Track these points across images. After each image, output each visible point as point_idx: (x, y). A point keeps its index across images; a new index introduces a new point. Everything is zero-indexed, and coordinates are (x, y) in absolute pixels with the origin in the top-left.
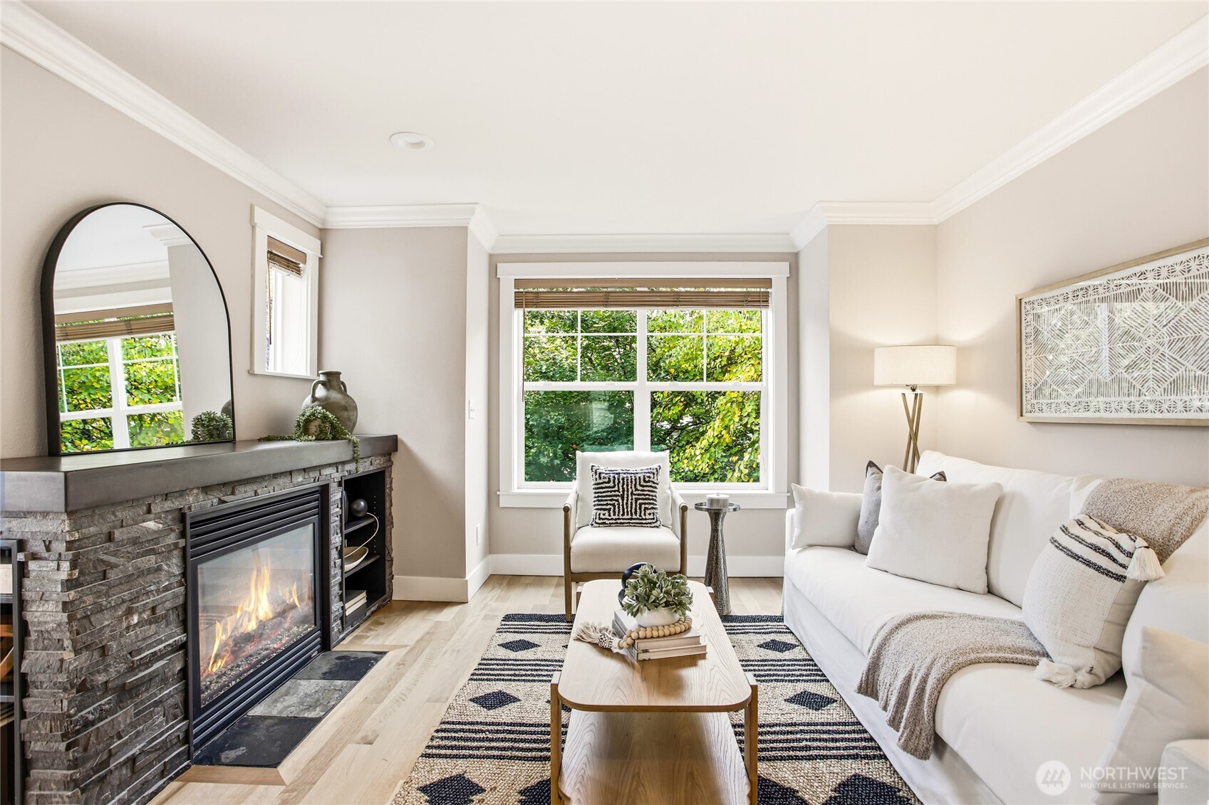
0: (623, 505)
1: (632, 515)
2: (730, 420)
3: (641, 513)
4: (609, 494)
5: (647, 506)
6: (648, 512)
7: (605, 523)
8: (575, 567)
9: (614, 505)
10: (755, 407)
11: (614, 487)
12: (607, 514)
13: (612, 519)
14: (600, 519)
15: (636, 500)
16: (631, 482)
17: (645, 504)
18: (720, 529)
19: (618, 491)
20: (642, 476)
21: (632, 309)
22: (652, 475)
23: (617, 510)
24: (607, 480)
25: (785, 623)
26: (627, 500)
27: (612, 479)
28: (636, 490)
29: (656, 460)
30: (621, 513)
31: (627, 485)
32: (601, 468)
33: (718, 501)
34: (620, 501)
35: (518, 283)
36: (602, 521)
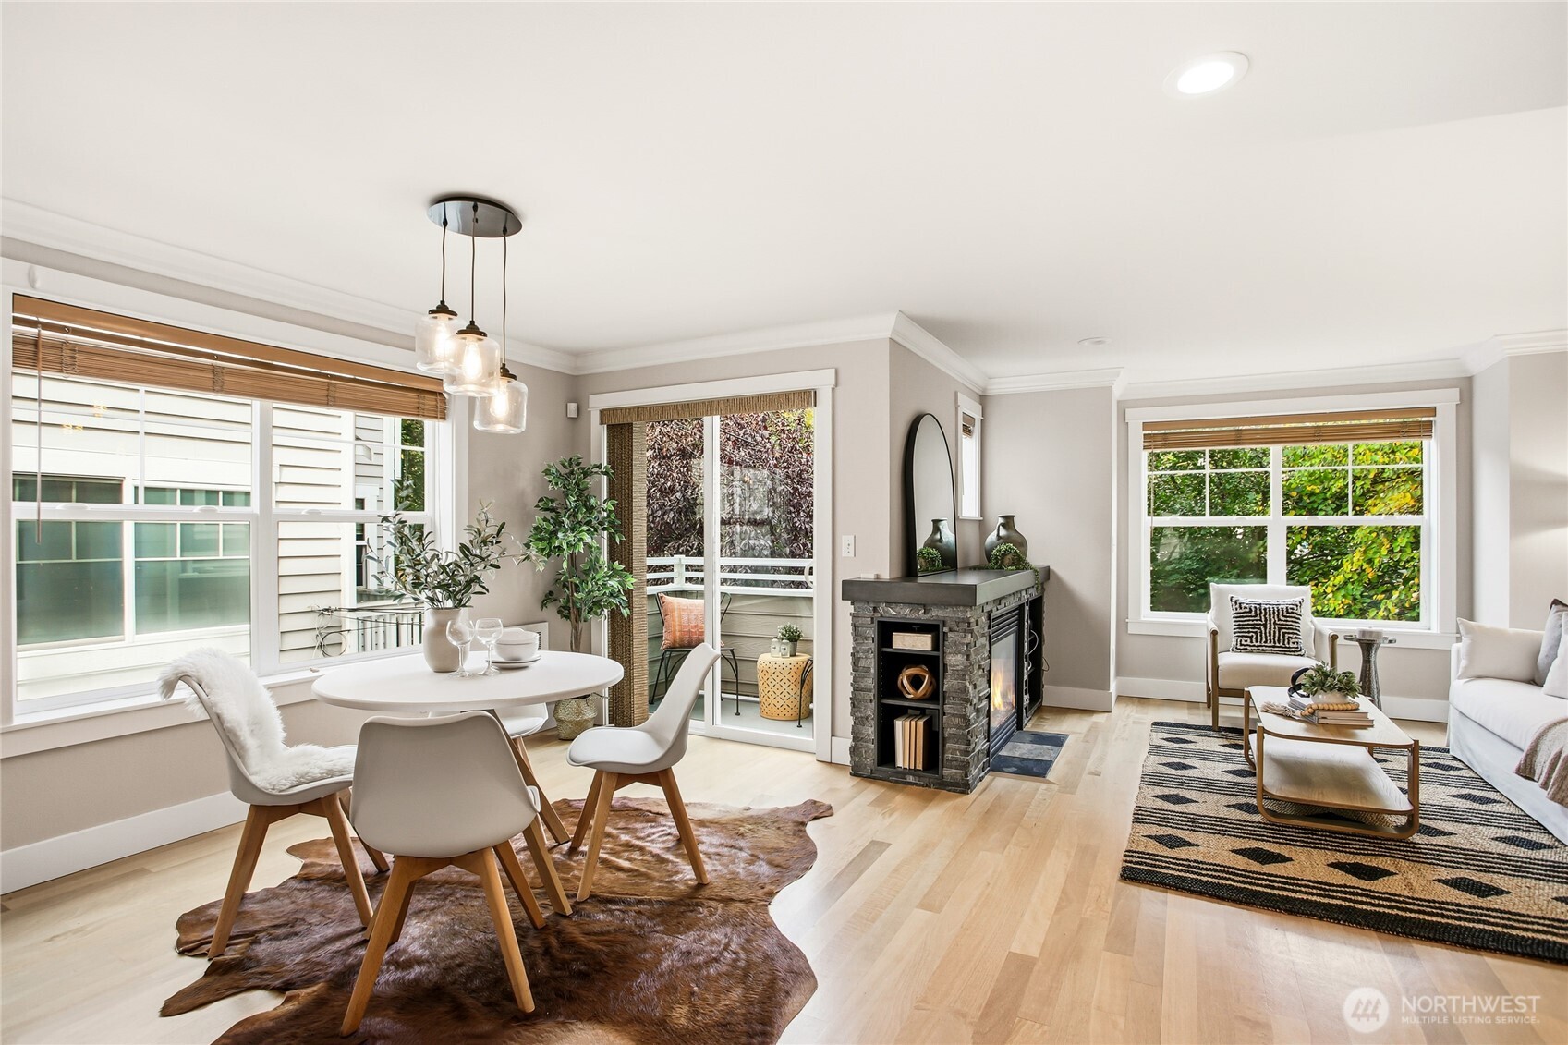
0: (1265, 633)
1: (1275, 642)
2: (1375, 553)
3: (1284, 641)
4: (1251, 622)
5: (1291, 635)
6: (1292, 641)
7: (1246, 649)
8: (1222, 683)
9: (1256, 633)
10: (1412, 540)
11: (1256, 616)
12: (1249, 640)
13: (1254, 646)
14: (1241, 645)
15: (1280, 629)
16: (1274, 613)
17: (1289, 633)
18: (1372, 659)
19: (1261, 620)
20: (1284, 607)
21: (1264, 446)
22: (1295, 607)
23: (1259, 637)
24: (1248, 610)
25: (1451, 753)
26: (1270, 629)
27: (1253, 609)
28: (1279, 620)
29: (1297, 594)
30: (1264, 640)
31: (1270, 615)
32: (1241, 599)
33: (1371, 633)
34: (1263, 629)
35: (1146, 426)
36: (1242, 647)
